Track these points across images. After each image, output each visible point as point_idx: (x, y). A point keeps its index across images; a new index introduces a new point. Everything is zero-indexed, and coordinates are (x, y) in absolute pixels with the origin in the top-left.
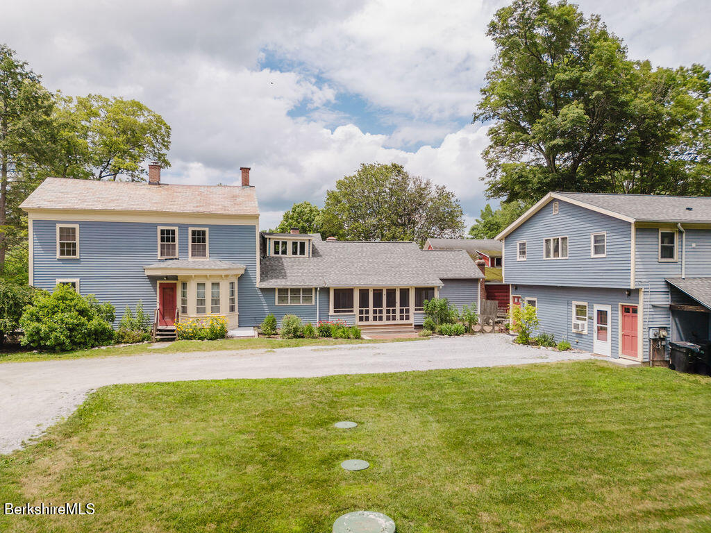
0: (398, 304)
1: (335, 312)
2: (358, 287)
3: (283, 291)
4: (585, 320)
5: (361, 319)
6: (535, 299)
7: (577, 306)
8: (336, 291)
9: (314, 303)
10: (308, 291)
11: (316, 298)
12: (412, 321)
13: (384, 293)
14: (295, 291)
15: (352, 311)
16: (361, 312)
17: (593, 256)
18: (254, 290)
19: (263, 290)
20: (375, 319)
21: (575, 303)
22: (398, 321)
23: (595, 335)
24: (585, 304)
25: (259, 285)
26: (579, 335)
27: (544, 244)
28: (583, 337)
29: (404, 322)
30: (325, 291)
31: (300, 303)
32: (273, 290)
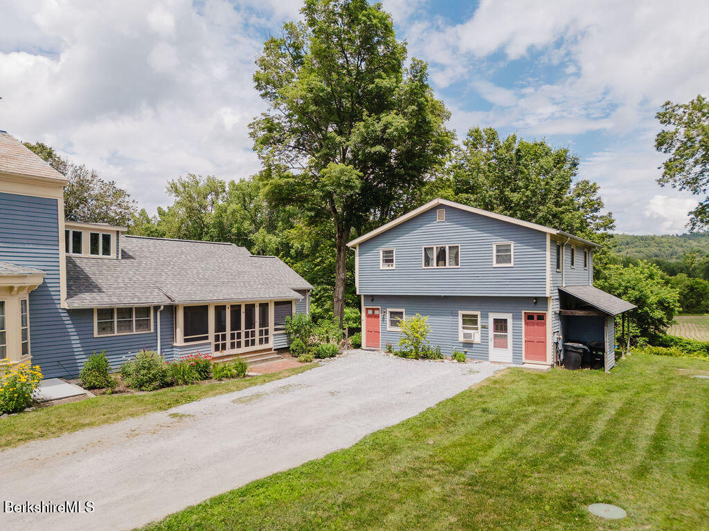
0: (257, 324)
1: (186, 341)
2: (213, 303)
3: (106, 313)
4: (477, 329)
5: (217, 348)
6: (403, 310)
7: (463, 316)
8: (186, 308)
9: (152, 331)
10: (144, 311)
11: (156, 322)
12: (271, 344)
13: (243, 309)
14: (125, 312)
15: (206, 338)
16: (217, 338)
17: (495, 265)
18: (56, 313)
19: (73, 313)
20: (233, 346)
21: (461, 313)
22: (257, 347)
23: (491, 344)
24: (478, 313)
25: (64, 304)
26: (468, 345)
27: (423, 251)
28: (474, 346)
29: (264, 346)
30: (171, 310)
31: (132, 331)
32: (89, 312)
